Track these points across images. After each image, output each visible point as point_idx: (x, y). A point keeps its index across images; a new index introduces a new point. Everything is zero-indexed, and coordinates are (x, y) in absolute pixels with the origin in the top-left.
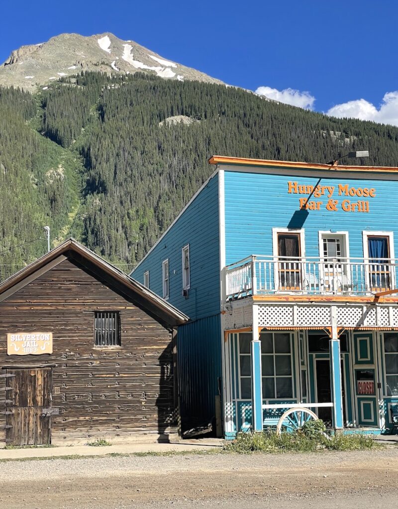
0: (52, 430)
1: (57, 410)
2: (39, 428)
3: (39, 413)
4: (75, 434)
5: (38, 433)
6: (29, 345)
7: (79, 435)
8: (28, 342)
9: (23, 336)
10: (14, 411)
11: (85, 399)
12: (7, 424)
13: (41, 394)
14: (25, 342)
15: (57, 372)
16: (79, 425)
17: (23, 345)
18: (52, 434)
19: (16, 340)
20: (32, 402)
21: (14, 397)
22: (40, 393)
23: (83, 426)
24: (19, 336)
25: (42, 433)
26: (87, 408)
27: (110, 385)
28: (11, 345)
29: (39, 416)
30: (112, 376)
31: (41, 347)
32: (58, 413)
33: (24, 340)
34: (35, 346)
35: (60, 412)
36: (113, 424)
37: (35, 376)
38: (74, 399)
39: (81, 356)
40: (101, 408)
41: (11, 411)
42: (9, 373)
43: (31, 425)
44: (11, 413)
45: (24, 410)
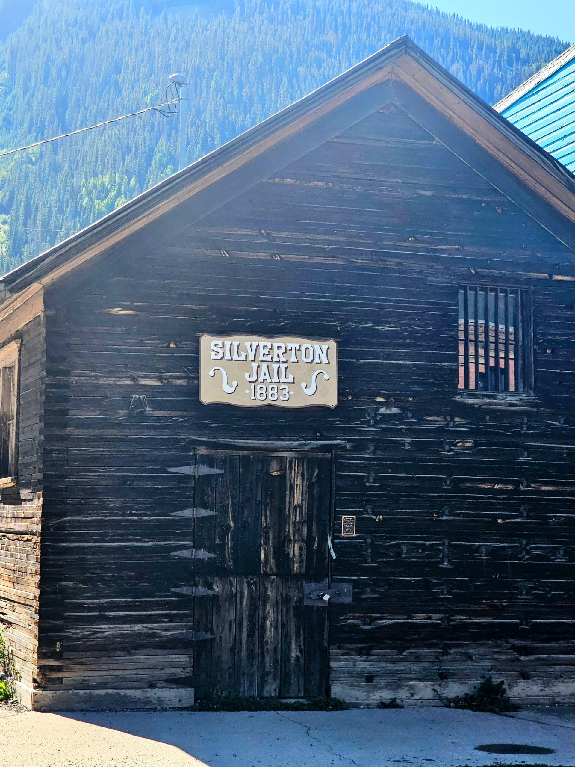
0: (334, 651)
1: (347, 588)
2: (293, 646)
3: (295, 596)
4: (401, 666)
5: (292, 661)
6: (267, 377)
7: (410, 672)
8: (264, 366)
9: (248, 344)
10: (217, 588)
11: (429, 557)
12: (196, 628)
13: (301, 535)
14: (255, 365)
15: (349, 467)
16: (412, 640)
17: (247, 374)
18: (333, 665)
19: (227, 357)
20: (272, 561)
21: (217, 541)
22: (298, 531)
23: (424, 643)
24: (236, 344)
25: (302, 661)
26: (436, 585)
27: (504, 517)
28: (212, 373)
29: (293, 604)
30: (510, 487)
31: (303, 385)
32: (348, 600)
33: (251, 357)
34: (283, 379)
35: (356, 596)
36: (511, 641)
37: (283, 477)
38: (399, 555)
39: (421, 421)
40: (477, 587)
41: (210, 587)
42: (203, 463)
43: (270, 634)
44: (210, 592)
45: (249, 585)
